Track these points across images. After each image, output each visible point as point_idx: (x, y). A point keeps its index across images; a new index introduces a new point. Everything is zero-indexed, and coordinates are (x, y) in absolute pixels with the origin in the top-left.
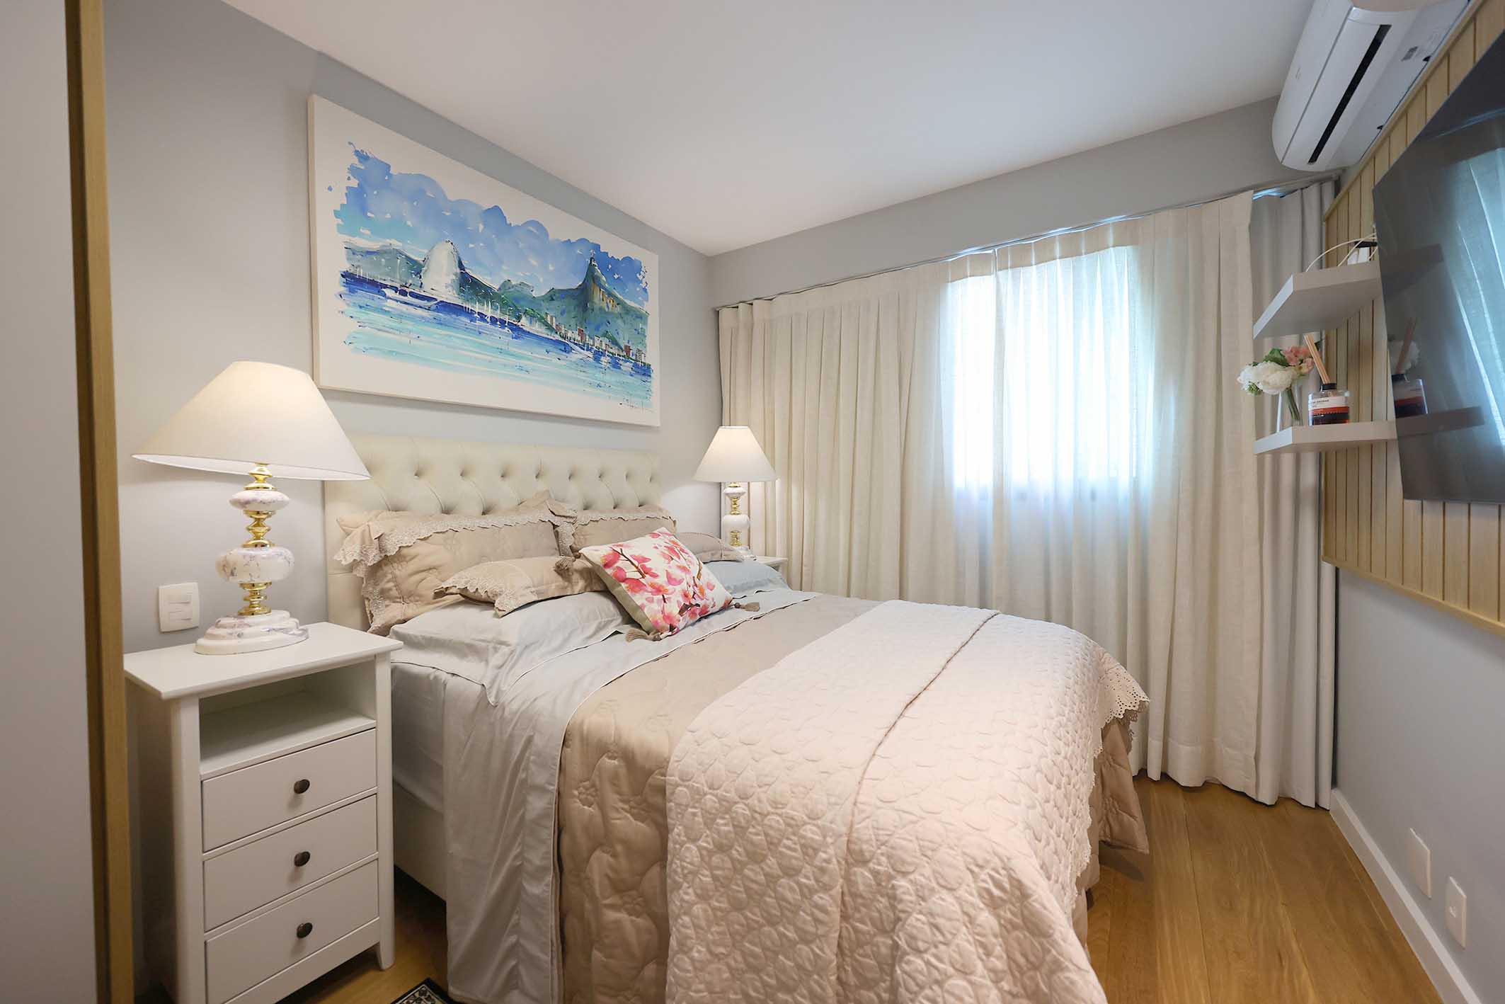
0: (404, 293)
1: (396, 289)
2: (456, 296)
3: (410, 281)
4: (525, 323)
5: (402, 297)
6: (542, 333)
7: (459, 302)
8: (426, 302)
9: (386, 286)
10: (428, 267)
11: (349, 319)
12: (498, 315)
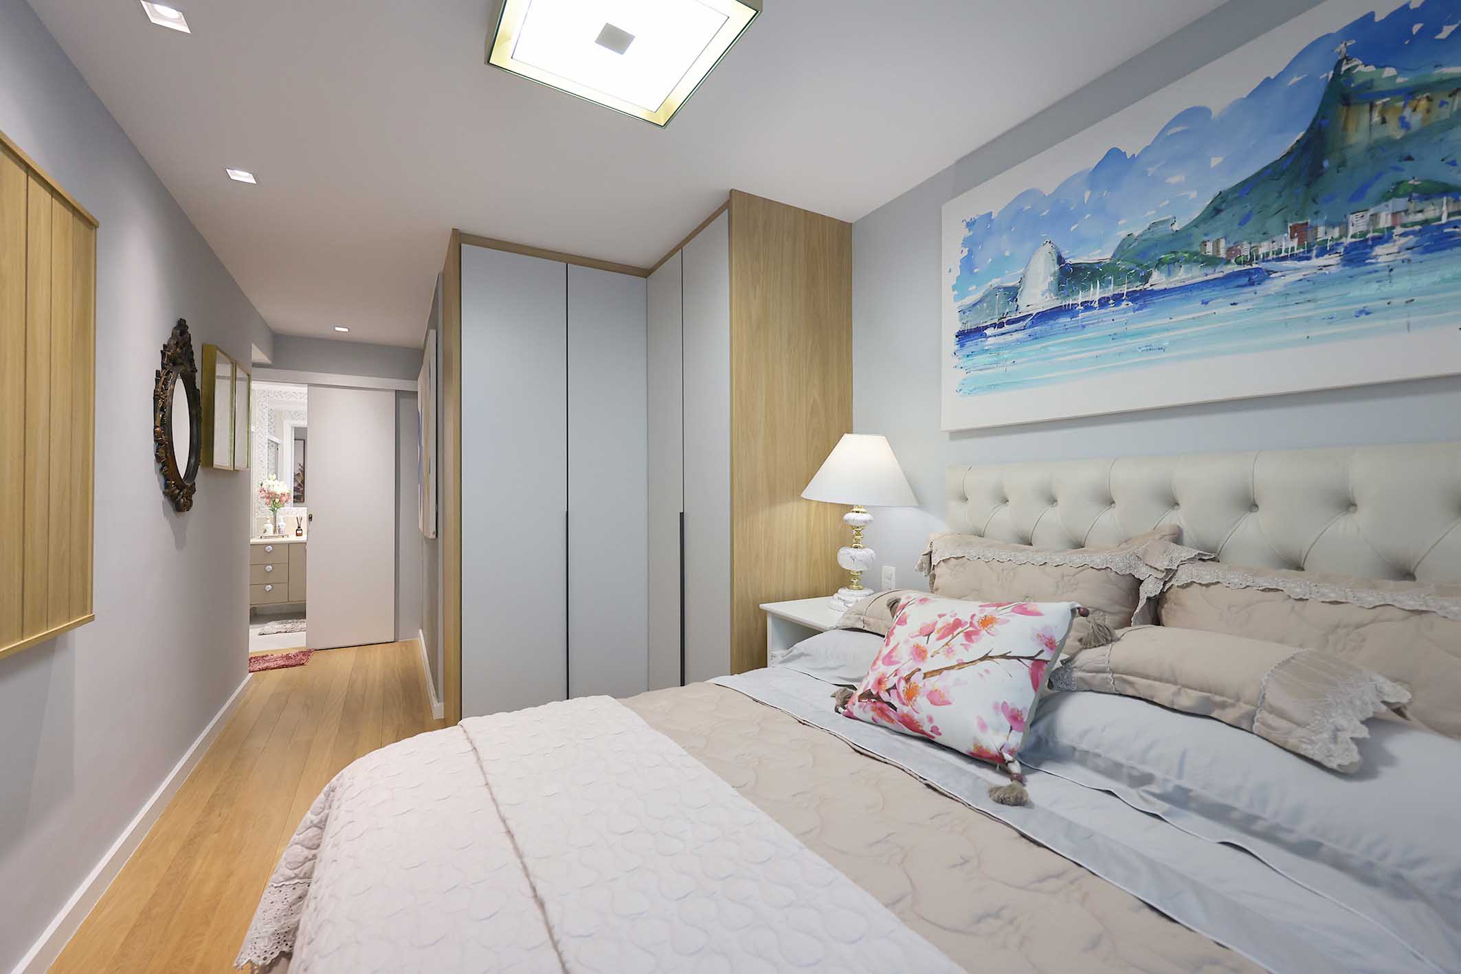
0: (1001, 325)
1: (994, 325)
2: (1054, 298)
3: (1007, 310)
4: (1158, 280)
5: (1001, 329)
6: (1193, 278)
7: (1057, 304)
8: (1021, 322)
9: (986, 327)
10: (1024, 285)
11: (961, 370)
12: (1111, 290)
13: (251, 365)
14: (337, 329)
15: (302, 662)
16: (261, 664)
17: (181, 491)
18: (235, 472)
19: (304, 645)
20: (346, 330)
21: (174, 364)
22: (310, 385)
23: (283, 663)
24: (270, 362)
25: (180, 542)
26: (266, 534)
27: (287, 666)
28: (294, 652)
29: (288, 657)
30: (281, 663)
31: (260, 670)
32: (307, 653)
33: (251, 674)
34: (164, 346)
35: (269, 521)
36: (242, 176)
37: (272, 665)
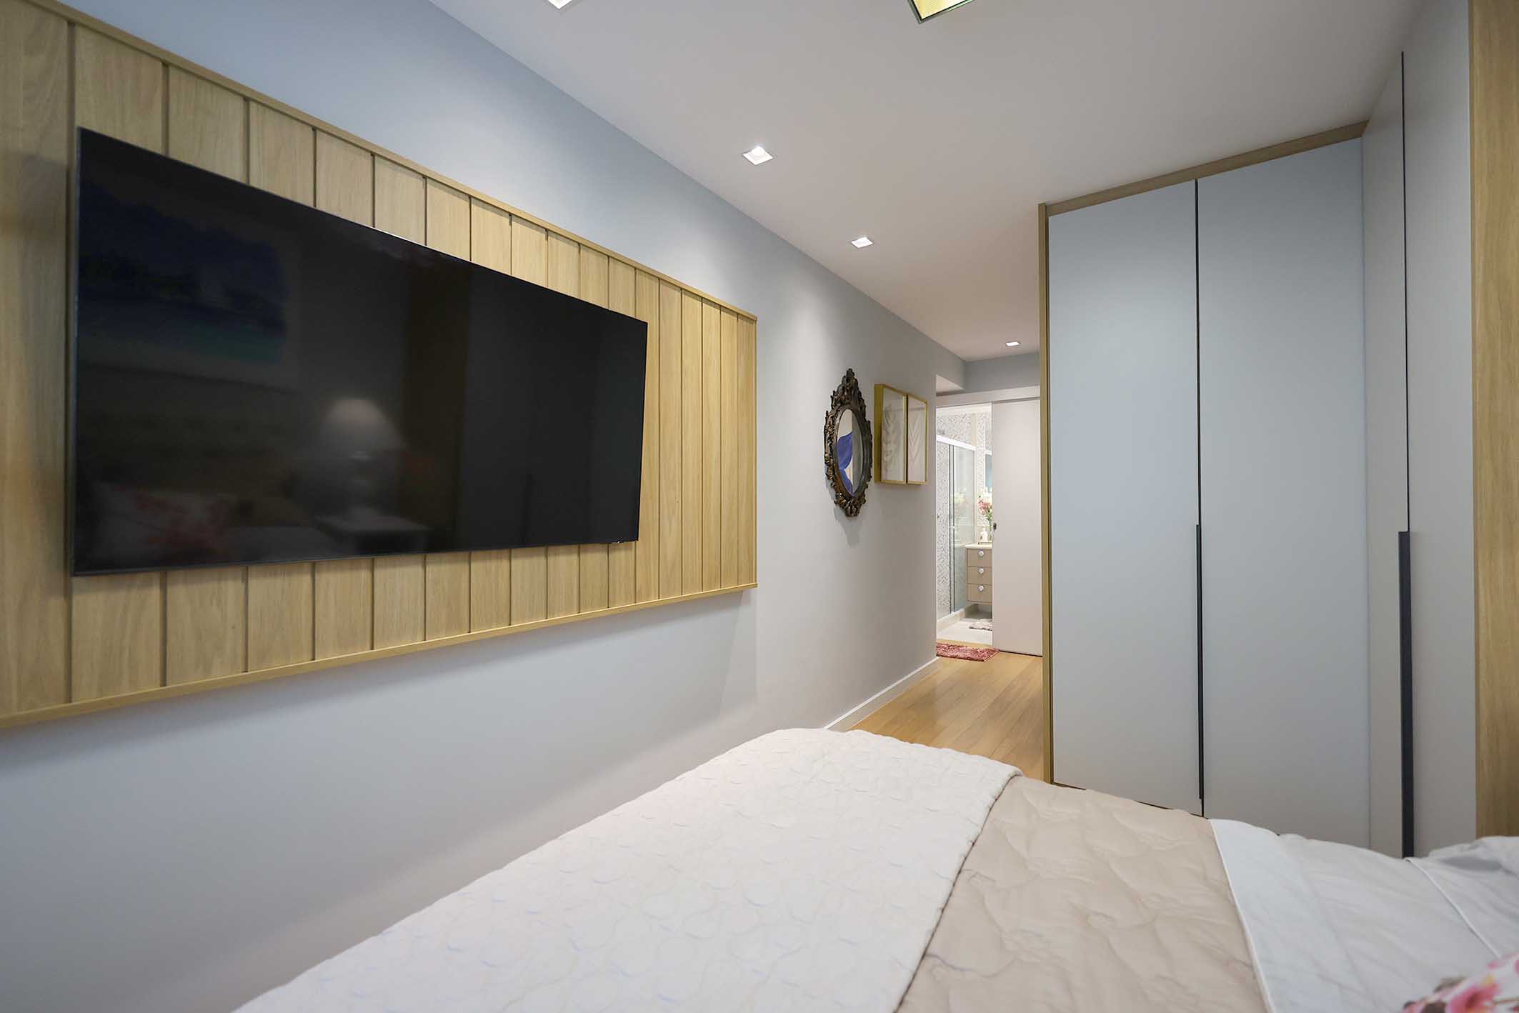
13: (935, 395)
14: (1009, 344)
15: (983, 658)
16: (949, 651)
17: (848, 501)
18: (908, 485)
19: (990, 643)
20: (1016, 343)
21: (842, 404)
22: (994, 403)
23: (969, 656)
24: (961, 388)
25: (852, 539)
26: (982, 541)
27: (971, 659)
28: (982, 649)
29: (976, 651)
30: (968, 655)
31: (951, 657)
32: (991, 652)
33: (938, 658)
34: (834, 392)
35: (984, 529)
36: (863, 242)
37: (961, 655)
